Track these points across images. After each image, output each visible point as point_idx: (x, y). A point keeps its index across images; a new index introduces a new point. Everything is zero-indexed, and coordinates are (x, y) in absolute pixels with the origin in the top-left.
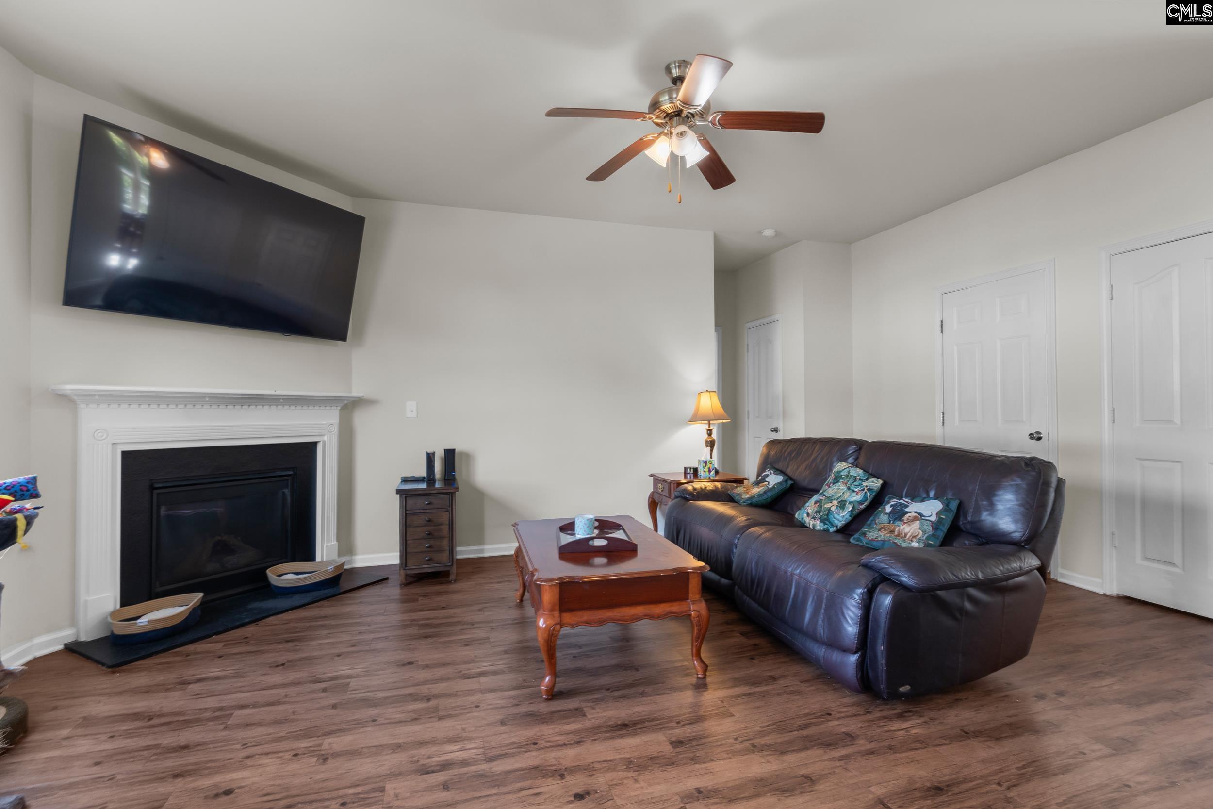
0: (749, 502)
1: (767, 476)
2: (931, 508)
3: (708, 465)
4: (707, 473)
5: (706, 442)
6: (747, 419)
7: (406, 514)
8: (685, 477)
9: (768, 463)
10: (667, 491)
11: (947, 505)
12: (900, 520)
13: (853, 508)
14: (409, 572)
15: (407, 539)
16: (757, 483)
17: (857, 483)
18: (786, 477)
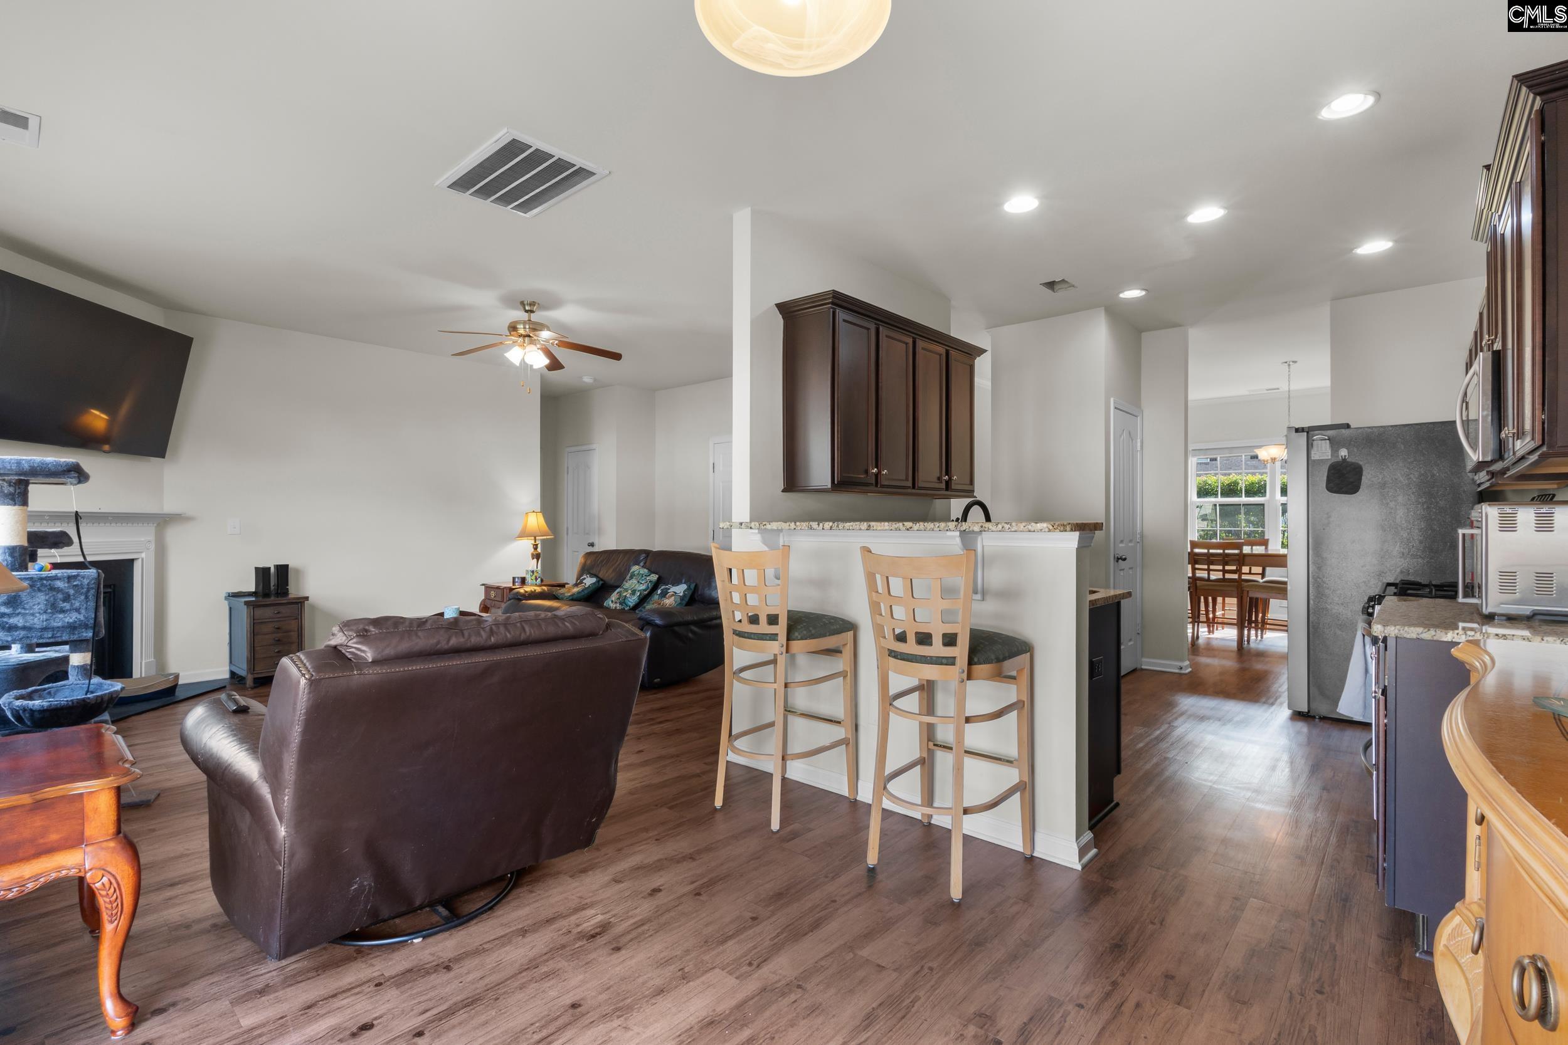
0: (571, 598)
1: (585, 579)
2: (680, 589)
3: (535, 574)
4: (534, 580)
5: (533, 555)
6: (566, 536)
7: (254, 623)
8: (514, 584)
9: (585, 570)
10: (500, 596)
11: (689, 586)
12: (665, 597)
13: (640, 594)
14: (256, 676)
15: (255, 645)
16: (576, 585)
17: (643, 578)
18: (598, 579)
